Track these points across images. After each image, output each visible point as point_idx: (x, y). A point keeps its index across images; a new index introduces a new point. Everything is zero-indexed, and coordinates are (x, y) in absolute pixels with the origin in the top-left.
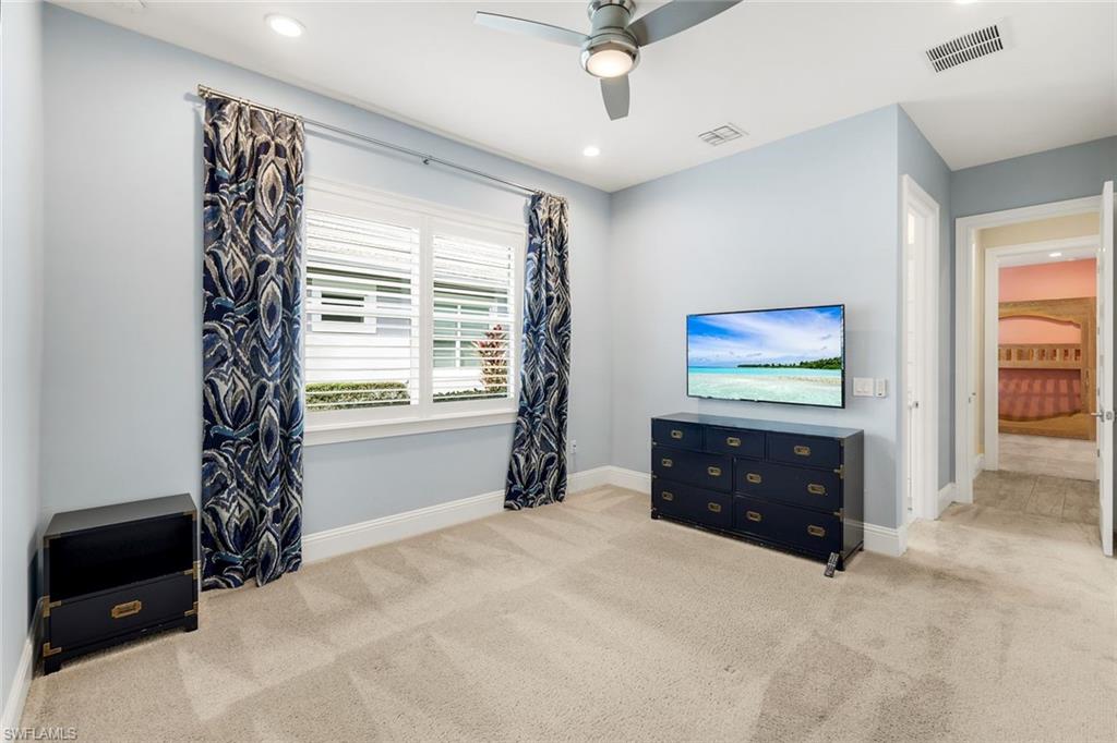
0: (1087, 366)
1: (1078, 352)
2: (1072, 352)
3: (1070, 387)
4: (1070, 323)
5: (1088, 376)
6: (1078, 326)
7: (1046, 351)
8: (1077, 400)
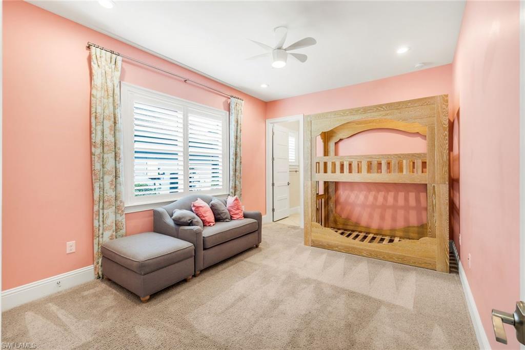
0: (434, 182)
1: (424, 164)
2: (419, 164)
3: (418, 200)
4: (418, 134)
5: (434, 192)
6: (424, 137)
7: (393, 163)
8: (424, 213)
